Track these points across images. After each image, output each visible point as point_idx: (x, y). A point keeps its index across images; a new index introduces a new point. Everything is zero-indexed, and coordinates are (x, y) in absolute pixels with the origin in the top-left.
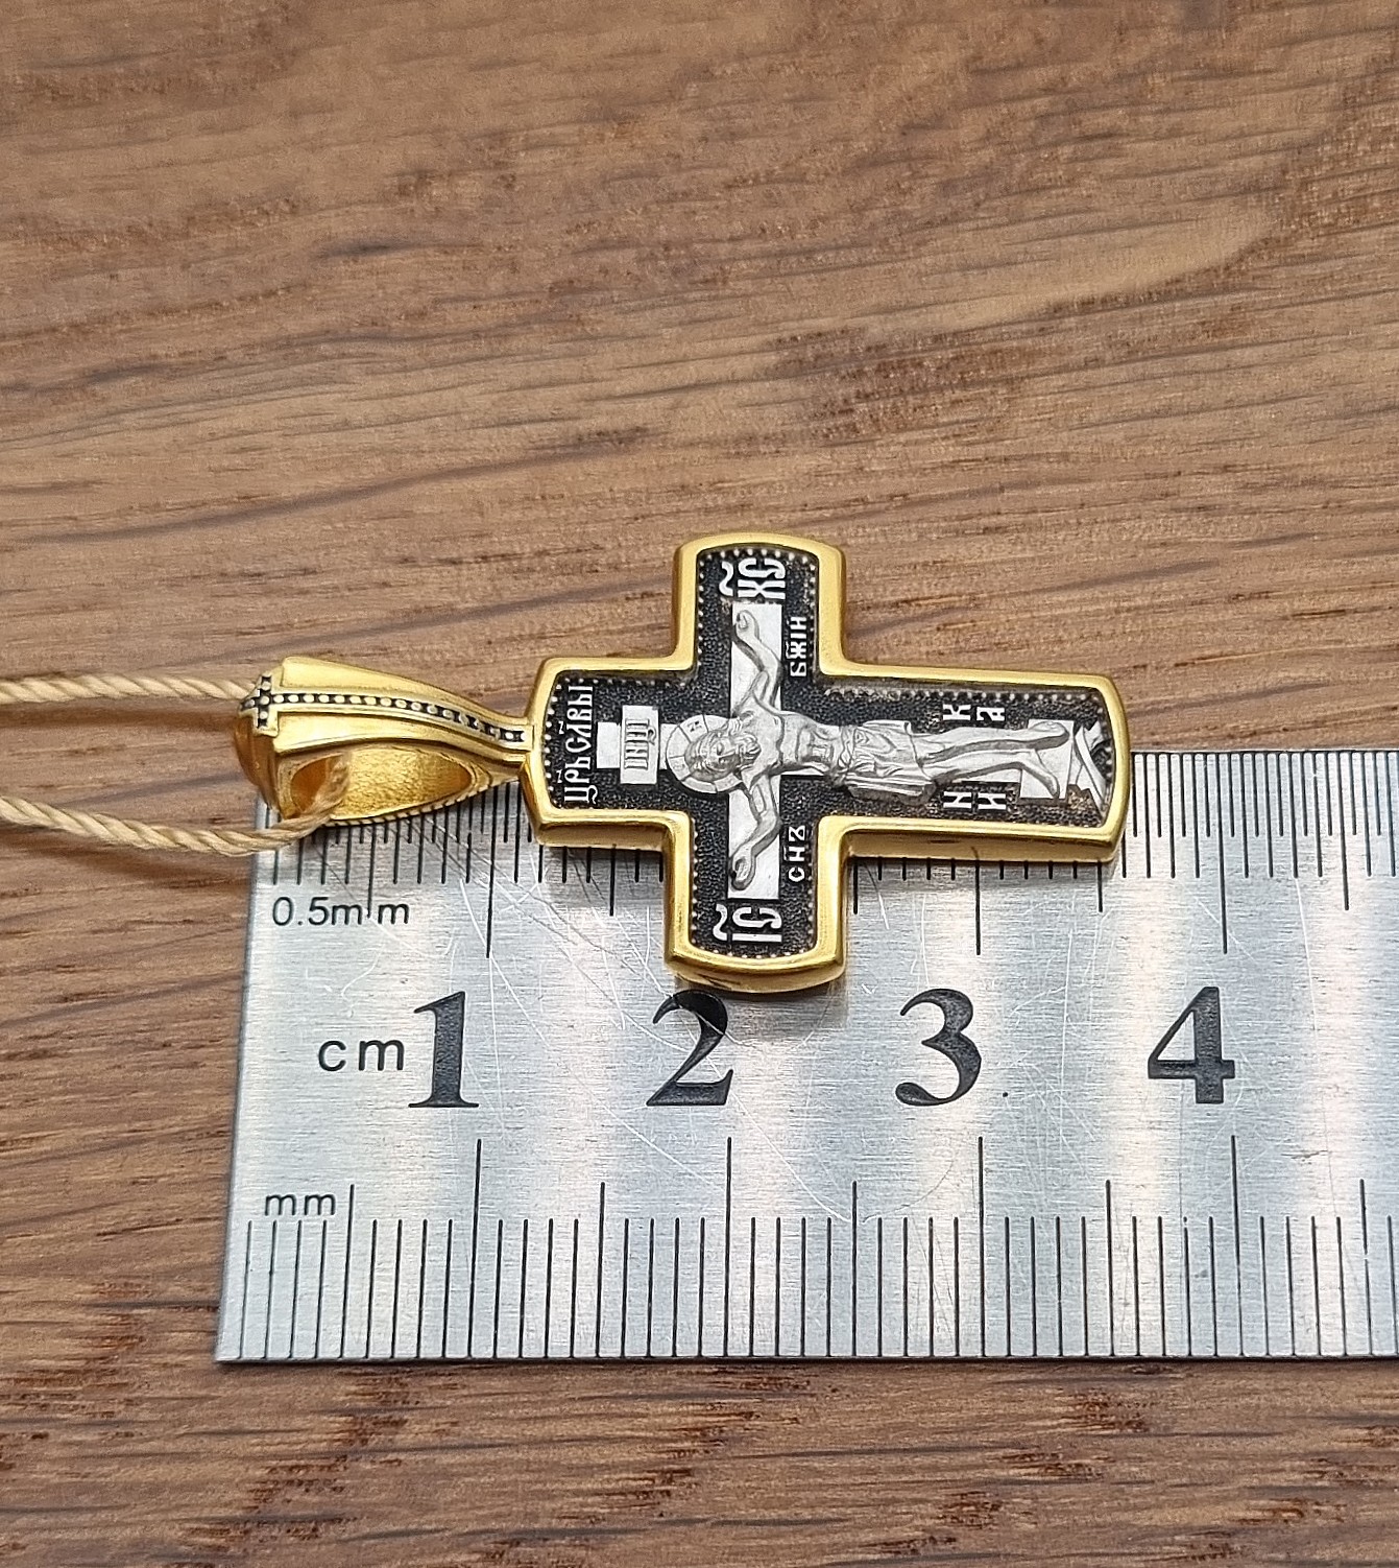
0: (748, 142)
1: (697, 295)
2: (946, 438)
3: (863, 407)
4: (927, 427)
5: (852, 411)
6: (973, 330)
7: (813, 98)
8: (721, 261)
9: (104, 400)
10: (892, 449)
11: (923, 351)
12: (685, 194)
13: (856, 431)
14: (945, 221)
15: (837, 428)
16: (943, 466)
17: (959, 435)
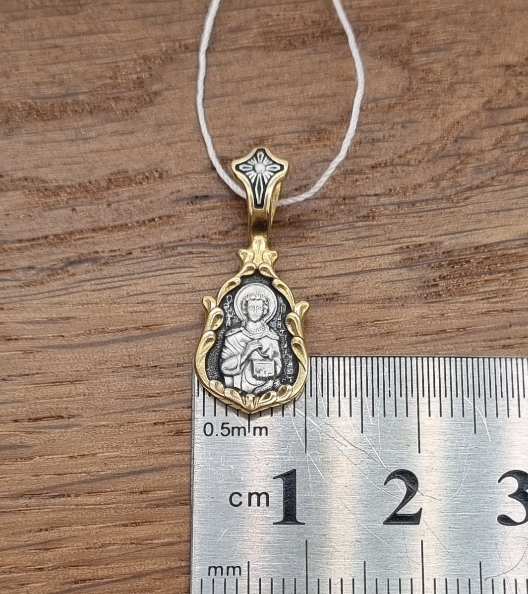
0: (380, 144)
1: (360, 224)
2: (483, 299)
3: (442, 283)
4: (474, 294)
5: (437, 285)
6: (493, 243)
7: (411, 121)
8: (371, 206)
9: (73, 275)
10: (458, 304)
11: (470, 254)
12: (352, 170)
13: (440, 295)
14: (478, 187)
15: (431, 294)
16: (482, 313)
17: (489, 298)
